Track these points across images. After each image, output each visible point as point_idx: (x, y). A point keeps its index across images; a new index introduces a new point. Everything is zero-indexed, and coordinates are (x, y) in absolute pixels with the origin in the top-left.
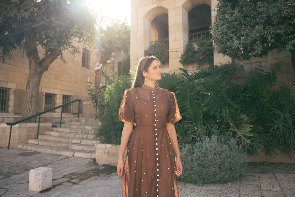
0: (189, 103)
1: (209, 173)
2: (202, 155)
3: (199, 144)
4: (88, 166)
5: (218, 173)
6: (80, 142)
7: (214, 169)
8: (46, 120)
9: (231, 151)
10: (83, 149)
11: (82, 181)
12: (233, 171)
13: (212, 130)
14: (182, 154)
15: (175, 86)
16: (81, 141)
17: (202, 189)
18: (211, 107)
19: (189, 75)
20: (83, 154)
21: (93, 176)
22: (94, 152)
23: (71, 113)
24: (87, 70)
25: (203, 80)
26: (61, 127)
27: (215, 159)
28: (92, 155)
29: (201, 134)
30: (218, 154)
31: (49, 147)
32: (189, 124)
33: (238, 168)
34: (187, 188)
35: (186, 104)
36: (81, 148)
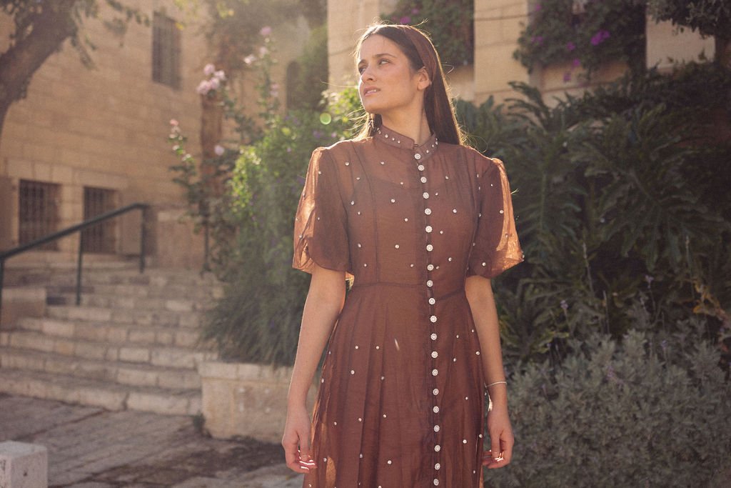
0: (542, 213)
1: (611, 470)
2: (588, 404)
3: (575, 362)
4: (175, 441)
5: (647, 468)
6: (146, 358)
7: (630, 454)
8: (26, 280)
9: (696, 390)
10: (158, 379)
12: (704, 461)
13: (630, 313)
14: (514, 401)
16: (154, 354)
18: (628, 227)
19: (545, 109)
20: (159, 398)
21: (195, 475)
22: (197, 392)
23: (114, 253)
24: (170, 92)
25: (597, 124)
26: (78, 302)
27: (634, 416)
28: (189, 403)
29: (588, 327)
30: (646, 398)
31: (40, 375)
32: (542, 289)
33: (722, 451)
35: (534, 215)
36: (151, 377)
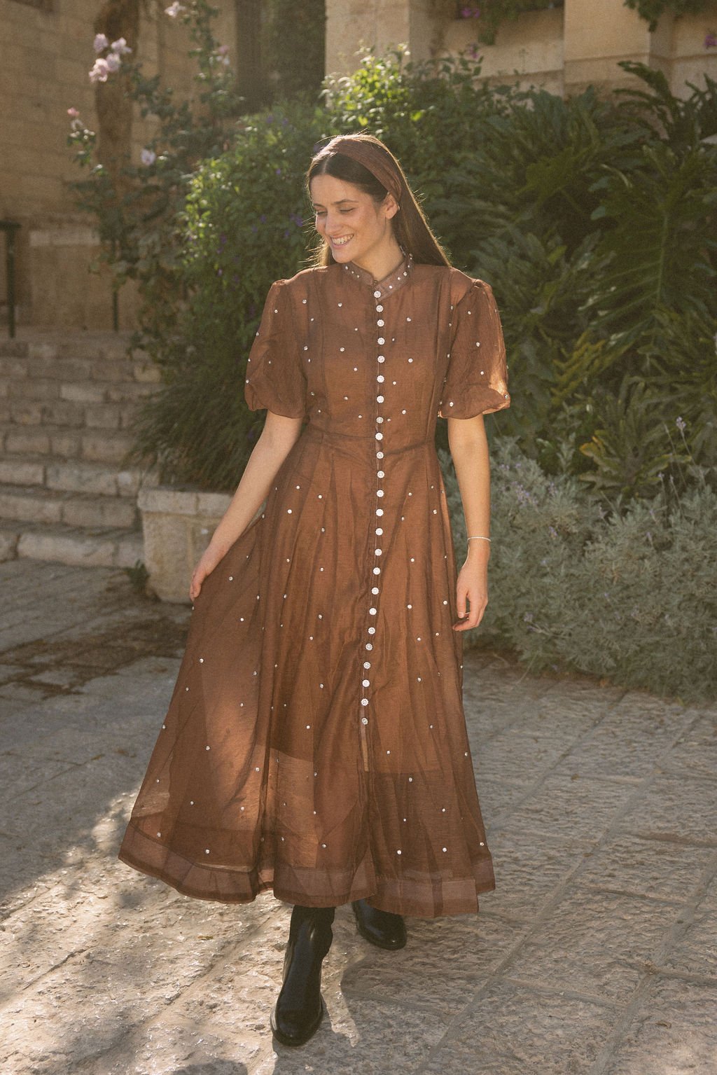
0: (659, 276)
3: (696, 498)
4: (105, 606)
6: (39, 479)
10: (62, 514)
11: (90, 679)
15: (591, 175)
16: (50, 472)
17: (702, 717)
19: (671, 100)
20: (70, 542)
21: (145, 654)
22: (135, 530)
24: (40, 21)
28: (117, 549)
32: (656, 391)
34: (627, 712)
35: (648, 279)
36: (52, 508)
